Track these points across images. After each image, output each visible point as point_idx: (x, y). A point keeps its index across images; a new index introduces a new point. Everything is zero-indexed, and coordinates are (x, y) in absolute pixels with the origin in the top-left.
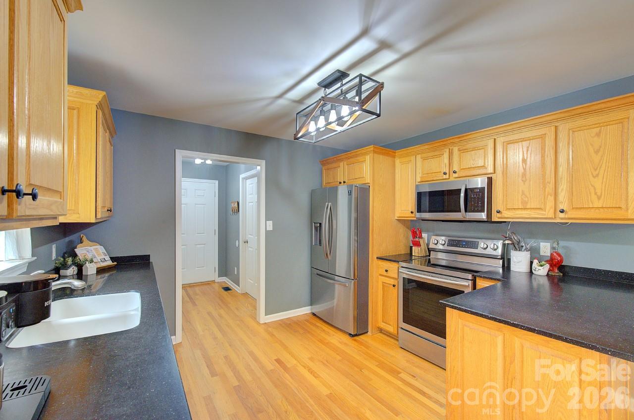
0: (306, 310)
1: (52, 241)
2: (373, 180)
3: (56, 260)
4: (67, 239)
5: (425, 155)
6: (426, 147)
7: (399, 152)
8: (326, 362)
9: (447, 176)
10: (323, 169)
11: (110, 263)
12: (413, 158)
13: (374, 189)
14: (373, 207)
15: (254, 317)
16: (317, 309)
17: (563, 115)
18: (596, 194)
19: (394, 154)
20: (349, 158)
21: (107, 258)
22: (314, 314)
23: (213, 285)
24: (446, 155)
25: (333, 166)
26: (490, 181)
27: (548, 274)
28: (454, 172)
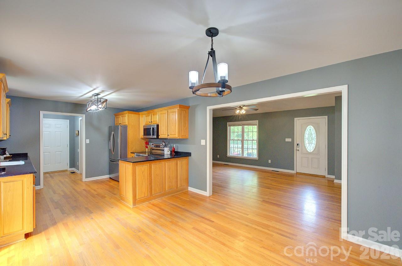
0: (107, 176)
2: (129, 123)
5: (146, 115)
6: (146, 112)
7: (140, 113)
9: (150, 123)
10: (115, 117)
12: (143, 115)
13: (129, 127)
14: (129, 134)
16: (112, 176)
20: (122, 114)
22: (110, 178)
23: (67, 172)
24: (150, 116)
25: (117, 117)
26: (158, 126)
27: (171, 154)
28: (152, 122)
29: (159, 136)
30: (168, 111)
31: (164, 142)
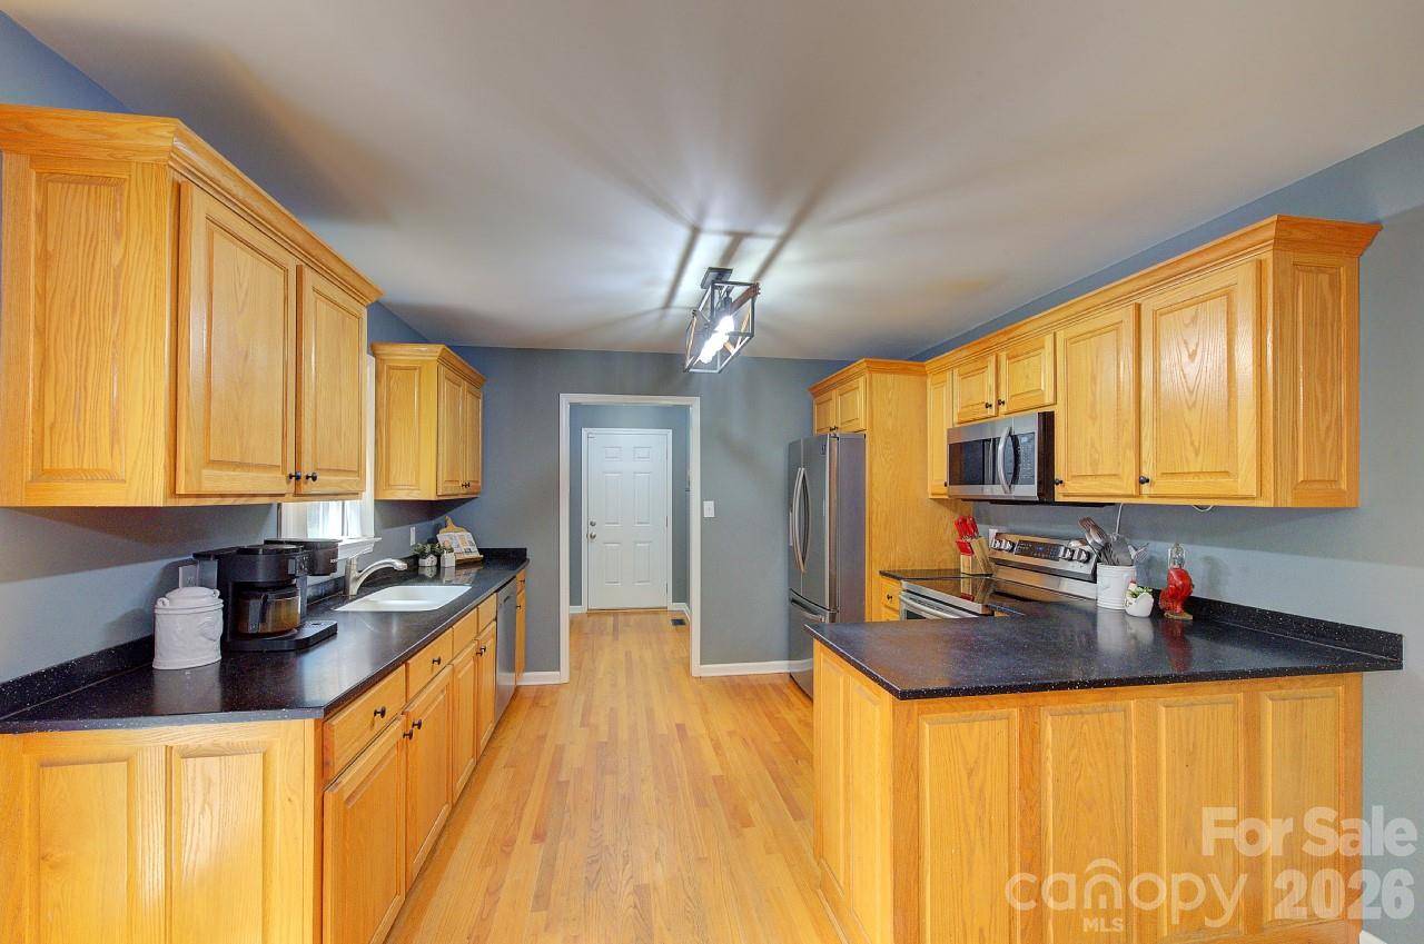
0: (779, 667)
1: (411, 522)
2: (871, 422)
3: (416, 545)
4: (434, 522)
5: (963, 370)
6: (965, 353)
7: (931, 364)
8: (750, 741)
9: (991, 412)
10: (814, 402)
11: (476, 555)
12: (948, 374)
13: (872, 440)
14: (872, 474)
15: (687, 666)
17: (1143, 282)
18: (1192, 443)
19: (921, 369)
20: (842, 382)
21: (474, 549)
22: (790, 675)
23: (662, 616)
24: (991, 368)
25: (825, 397)
26: (1047, 421)
27: (1157, 614)
28: (1000, 403)
29: (1058, 489)
30: (1138, 307)
31: (1096, 527)
